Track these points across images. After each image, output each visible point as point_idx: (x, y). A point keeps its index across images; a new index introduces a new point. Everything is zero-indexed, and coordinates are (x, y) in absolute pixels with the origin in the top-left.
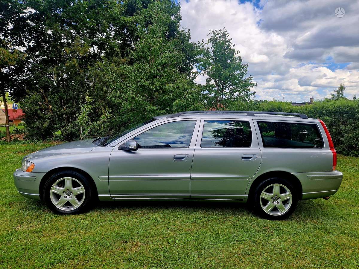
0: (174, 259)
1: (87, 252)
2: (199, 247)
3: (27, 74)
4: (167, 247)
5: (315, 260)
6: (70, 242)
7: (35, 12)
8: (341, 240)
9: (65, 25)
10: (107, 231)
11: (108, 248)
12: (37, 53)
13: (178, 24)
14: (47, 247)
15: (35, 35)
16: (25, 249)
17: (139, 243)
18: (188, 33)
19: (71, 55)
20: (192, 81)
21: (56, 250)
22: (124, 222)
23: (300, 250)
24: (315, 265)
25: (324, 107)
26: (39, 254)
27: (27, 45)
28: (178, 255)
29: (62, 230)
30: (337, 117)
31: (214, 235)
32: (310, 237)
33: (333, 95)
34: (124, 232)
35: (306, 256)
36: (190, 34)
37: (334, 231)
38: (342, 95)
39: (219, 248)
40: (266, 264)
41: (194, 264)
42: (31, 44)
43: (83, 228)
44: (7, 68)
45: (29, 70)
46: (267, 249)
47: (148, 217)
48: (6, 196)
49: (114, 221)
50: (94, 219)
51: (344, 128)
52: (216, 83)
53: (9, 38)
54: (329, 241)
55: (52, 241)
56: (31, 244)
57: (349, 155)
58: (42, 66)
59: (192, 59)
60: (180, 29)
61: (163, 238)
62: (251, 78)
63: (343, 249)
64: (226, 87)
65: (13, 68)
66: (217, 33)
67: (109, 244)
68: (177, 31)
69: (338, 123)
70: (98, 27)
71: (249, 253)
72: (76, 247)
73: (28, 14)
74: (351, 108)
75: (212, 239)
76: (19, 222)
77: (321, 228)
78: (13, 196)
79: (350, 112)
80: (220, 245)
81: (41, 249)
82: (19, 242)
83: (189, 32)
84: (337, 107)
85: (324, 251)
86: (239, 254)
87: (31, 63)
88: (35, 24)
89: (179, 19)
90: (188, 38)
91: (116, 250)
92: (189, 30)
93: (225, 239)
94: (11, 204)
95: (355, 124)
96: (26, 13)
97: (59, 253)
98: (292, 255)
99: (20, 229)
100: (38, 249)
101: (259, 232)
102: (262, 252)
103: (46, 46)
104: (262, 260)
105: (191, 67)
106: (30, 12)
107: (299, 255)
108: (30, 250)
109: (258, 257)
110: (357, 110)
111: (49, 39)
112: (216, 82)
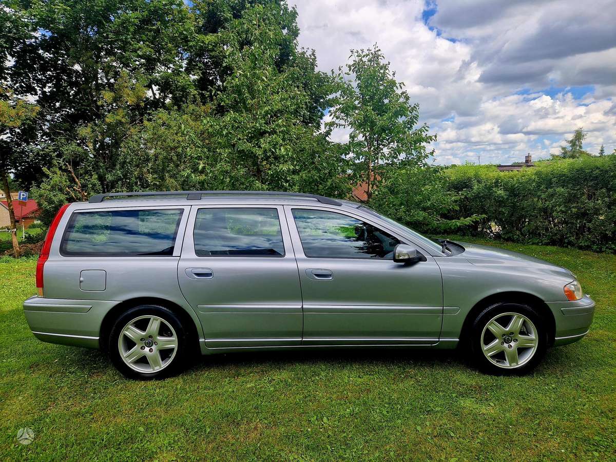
0: (324, 451)
1: (173, 445)
2: (363, 427)
3: (43, 140)
4: (309, 430)
5: (566, 440)
6: (141, 429)
7: (51, 34)
8: (606, 402)
9: (102, 54)
10: (203, 407)
11: (208, 437)
12: (58, 104)
13: (295, 41)
14: (103, 441)
15: (53, 73)
16: (67, 446)
17: (260, 425)
18: (313, 57)
19: (114, 105)
20: (325, 139)
21: (120, 444)
22: (230, 390)
23: (539, 424)
24: (567, 449)
25: (555, 171)
26: (91, 453)
27: (39, 92)
28: (331, 444)
29: (126, 408)
30: (579, 187)
31: (386, 405)
32: (552, 399)
33: (563, 148)
34: (232, 407)
35: (550, 433)
36: (315, 57)
37: (593, 388)
38: (581, 147)
39: (398, 427)
40: (482, 451)
41: (359, 457)
42: (47, 90)
43: (161, 402)
44: (8, 133)
45: (45, 134)
46: (481, 424)
47: (270, 378)
48: (23, 353)
49: (212, 389)
50: (179, 387)
51: (591, 205)
52: (366, 139)
53: (8, 81)
54: (587, 406)
55: (111, 428)
56: (76, 436)
57: (603, 251)
58: (67, 125)
59: (322, 100)
60: (299, 50)
61: (300, 415)
62: (427, 128)
63: (613, 418)
64: (384, 146)
65: (18, 132)
66: (364, 54)
67: (208, 430)
68: (294, 54)
69: (581, 197)
70: (160, 54)
71: (452, 434)
72: (154, 438)
73: (39, 38)
74: (602, 171)
75: (385, 413)
76: (51, 398)
77: (570, 382)
78: (35, 353)
79: (601, 178)
80: (399, 421)
81: (94, 443)
82: (55, 433)
83: (314, 55)
84: (578, 171)
85: (580, 423)
86: (435, 437)
87: (48, 121)
88: (51, 56)
89: (295, 33)
90: (313, 65)
91: (222, 439)
92: (314, 51)
93: (408, 411)
94: (33, 366)
95: (610, 197)
96: (36, 38)
97: (126, 449)
98: (525, 433)
99: (53, 411)
100: (88, 445)
101: (464, 395)
102: (473, 432)
103: (72, 92)
104: (476, 444)
105: (320, 114)
106: (43, 35)
107: (538, 433)
108: (75, 446)
109: (468, 440)
110: (612, 174)
111: (76, 79)
112: (366, 137)
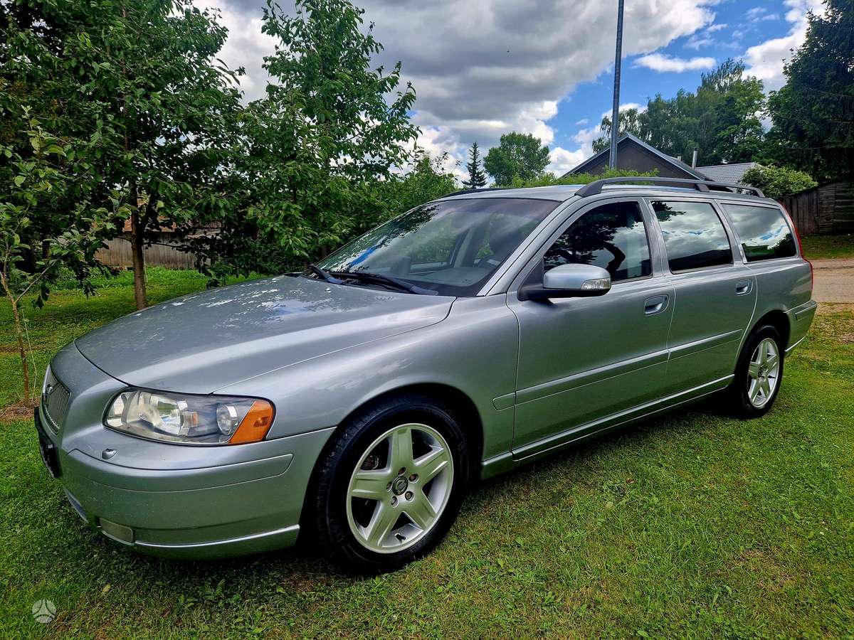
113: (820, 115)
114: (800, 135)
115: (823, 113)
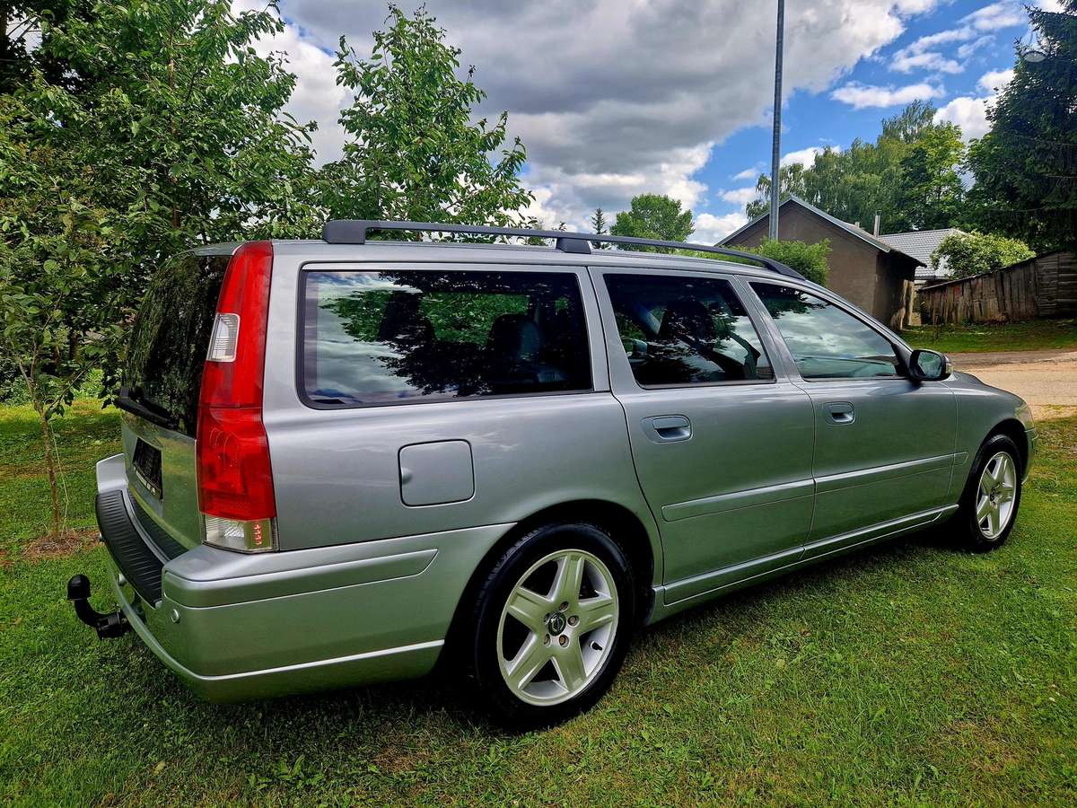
113: (1036, 169)
114: (1011, 193)
115: (1039, 166)
